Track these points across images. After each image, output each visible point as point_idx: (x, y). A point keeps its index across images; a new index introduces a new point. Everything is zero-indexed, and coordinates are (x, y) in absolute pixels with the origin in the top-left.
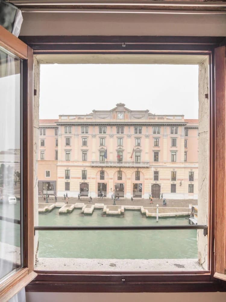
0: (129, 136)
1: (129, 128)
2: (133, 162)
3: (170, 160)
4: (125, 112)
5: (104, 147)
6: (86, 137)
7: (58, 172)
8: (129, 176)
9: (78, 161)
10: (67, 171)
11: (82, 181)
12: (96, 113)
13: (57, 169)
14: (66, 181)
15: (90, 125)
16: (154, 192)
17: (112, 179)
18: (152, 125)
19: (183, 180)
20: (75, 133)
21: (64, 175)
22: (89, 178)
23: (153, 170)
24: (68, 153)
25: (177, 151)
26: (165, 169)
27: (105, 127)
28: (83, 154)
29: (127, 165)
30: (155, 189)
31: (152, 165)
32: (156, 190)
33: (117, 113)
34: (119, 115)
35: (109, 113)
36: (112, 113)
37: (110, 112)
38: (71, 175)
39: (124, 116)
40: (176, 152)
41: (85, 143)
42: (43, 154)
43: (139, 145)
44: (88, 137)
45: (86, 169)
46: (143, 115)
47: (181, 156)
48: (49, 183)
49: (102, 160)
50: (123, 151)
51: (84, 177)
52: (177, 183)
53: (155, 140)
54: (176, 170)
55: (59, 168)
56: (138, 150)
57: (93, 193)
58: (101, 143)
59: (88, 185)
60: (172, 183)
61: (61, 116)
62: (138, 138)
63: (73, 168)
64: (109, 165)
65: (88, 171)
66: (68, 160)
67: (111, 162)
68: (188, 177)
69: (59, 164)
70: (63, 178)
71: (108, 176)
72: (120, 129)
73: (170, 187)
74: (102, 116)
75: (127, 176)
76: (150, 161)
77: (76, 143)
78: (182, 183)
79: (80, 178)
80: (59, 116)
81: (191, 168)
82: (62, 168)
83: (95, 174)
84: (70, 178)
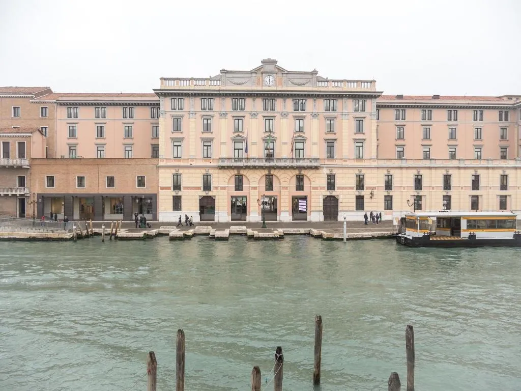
0: (284, 115)
1: (285, 101)
2: (292, 159)
3: (353, 156)
4: (276, 73)
5: (241, 134)
6: (210, 116)
7: (160, 179)
8: (285, 184)
9: (196, 159)
10: (175, 177)
11: (204, 193)
12: (228, 75)
13: (157, 173)
14: (175, 194)
15: (216, 95)
16: (328, 209)
17: (255, 188)
18: (322, 95)
19: (375, 188)
20: (190, 110)
21: (170, 184)
22: (216, 188)
23: (325, 171)
24: (177, 143)
25: (365, 140)
26: (345, 171)
28: (204, 146)
29: (282, 164)
30: (328, 204)
31: (323, 163)
32: (331, 206)
33: (264, 74)
34: (267, 79)
35: (250, 75)
36: (254, 75)
37: (252, 73)
38: (184, 183)
39: (276, 81)
40: (362, 141)
41: (207, 128)
42: (128, 150)
43: (301, 130)
44: (213, 116)
45: (211, 171)
46: (309, 80)
47: (370, 150)
49: (239, 157)
50: (275, 140)
51: (207, 186)
52: (365, 193)
53: (329, 122)
54: (363, 172)
55: (161, 171)
56: (300, 138)
57: (223, 214)
58: (237, 126)
59: (214, 200)
60: (357, 193)
61: (164, 79)
62: (300, 119)
63: (186, 171)
64: (251, 163)
65: (213, 175)
66: (178, 157)
67: (254, 159)
68: (383, 184)
69: (161, 163)
70: (169, 188)
71: (249, 184)
72: (269, 104)
73: (354, 200)
74: (236, 80)
75: (282, 184)
76: (320, 158)
77: (192, 127)
78: (375, 193)
79: (199, 188)
80: (161, 79)
81: (389, 168)
82: (168, 171)
83: (227, 180)
84: (182, 188)
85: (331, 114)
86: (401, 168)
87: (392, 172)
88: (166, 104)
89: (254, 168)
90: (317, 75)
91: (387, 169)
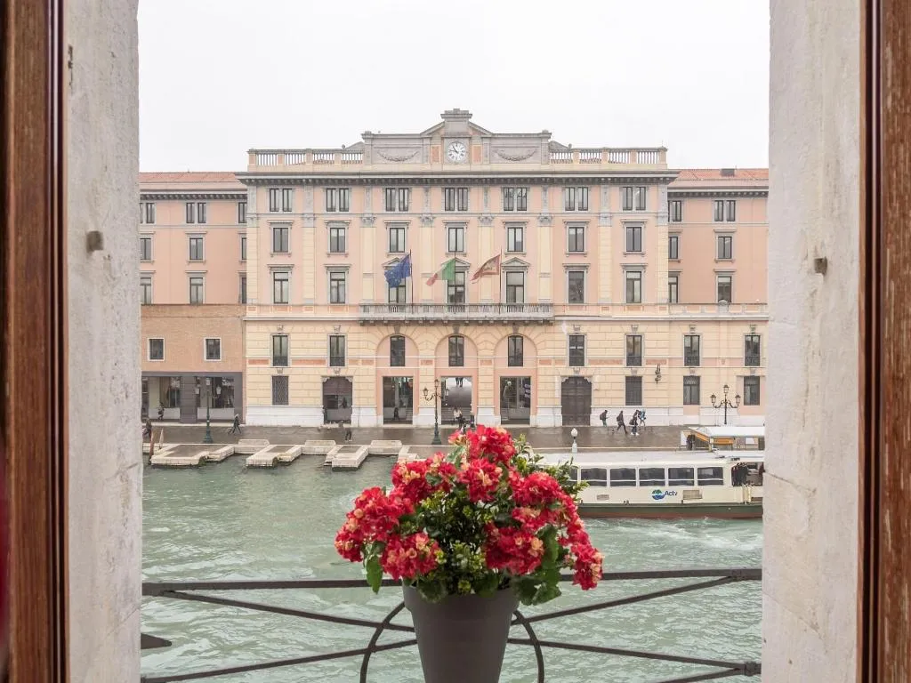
0: (486, 220)
1: (486, 191)
2: (500, 305)
3: (621, 297)
4: (471, 138)
6: (343, 222)
7: (248, 344)
8: (486, 352)
9: (316, 305)
10: (277, 339)
11: (331, 372)
12: (377, 143)
13: (243, 333)
14: (276, 374)
15: (353, 182)
16: (572, 403)
17: (428, 362)
18: (560, 180)
19: (663, 361)
20: (305, 212)
21: (267, 353)
22: (354, 361)
23: (566, 330)
24: (280, 275)
25: (644, 267)
26: (605, 328)
27: (404, 189)
28: (332, 280)
29: (480, 315)
30: (572, 393)
31: (562, 313)
32: (576, 396)
33: (445, 140)
34: (452, 149)
35: (418, 143)
36: (427, 142)
37: (422, 138)
38: (293, 352)
39: (469, 153)
40: (640, 269)
41: (338, 246)
42: (197, 285)
43: (519, 247)
44: (348, 224)
45: (344, 330)
46: (533, 150)
47: (656, 284)
48: (217, 380)
49: (397, 301)
50: (466, 268)
51: (337, 358)
52: (645, 371)
53: (573, 232)
54: (642, 329)
55: (250, 328)
56: (516, 264)
57: (366, 412)
58: (394, 243)
59: (351, 384)
60: (629, 372)
61: (254, 153)
62: (514, 226)
63: (298, 328)
64: (420, 314)
65: (349, 337)
66: (282, 303)
67: (426, 306)
68: (680, 354)
69: (251, 314)
70: (265, 361)
71: (418, 355)
72: (456, 197)
73: (623, 386)
74: (394, 153)
75: (480, 352)
76: (556, 303)
77: (309, 245)
78: (662, 372)
79: (321, 362)
80: (250, 152)
81: (693, 322)
82: (263, 328)
83: (375, 347)
84: (290, 361)
85: (577, 216)
86: (717, 322)
87: (699, 329)
88: (258, 200)
89: (426, 322)
90: (549, 141)
91: (691, 323)
